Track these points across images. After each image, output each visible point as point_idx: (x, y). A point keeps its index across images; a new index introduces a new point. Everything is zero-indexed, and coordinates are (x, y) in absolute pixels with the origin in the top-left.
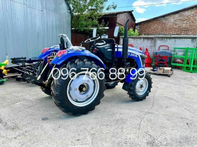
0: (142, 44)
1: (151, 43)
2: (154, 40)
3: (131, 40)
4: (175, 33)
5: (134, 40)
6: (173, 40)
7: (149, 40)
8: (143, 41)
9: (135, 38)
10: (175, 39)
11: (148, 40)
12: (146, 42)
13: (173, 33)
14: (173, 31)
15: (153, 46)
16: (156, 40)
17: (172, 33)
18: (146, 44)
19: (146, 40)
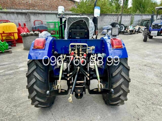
0: (16, 20)
1: (25, 18)
2: (28, 15)
3: (3, 16)
4: (25, 8)
5: (7, 15)
6: (43, 15)
7: (23, 15)
8: (17, 16)
9: (7, 13)
10: (45, 15)
11: (21, 15)
12: (20, 17)
13: (24, 8)
14: (23, 7)
15: (29, 21)
16: (30, 15)
17: (22, 7)
18: (20, 19)
19: (19, 15)
